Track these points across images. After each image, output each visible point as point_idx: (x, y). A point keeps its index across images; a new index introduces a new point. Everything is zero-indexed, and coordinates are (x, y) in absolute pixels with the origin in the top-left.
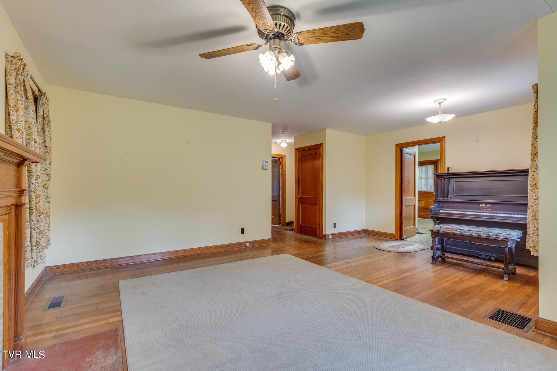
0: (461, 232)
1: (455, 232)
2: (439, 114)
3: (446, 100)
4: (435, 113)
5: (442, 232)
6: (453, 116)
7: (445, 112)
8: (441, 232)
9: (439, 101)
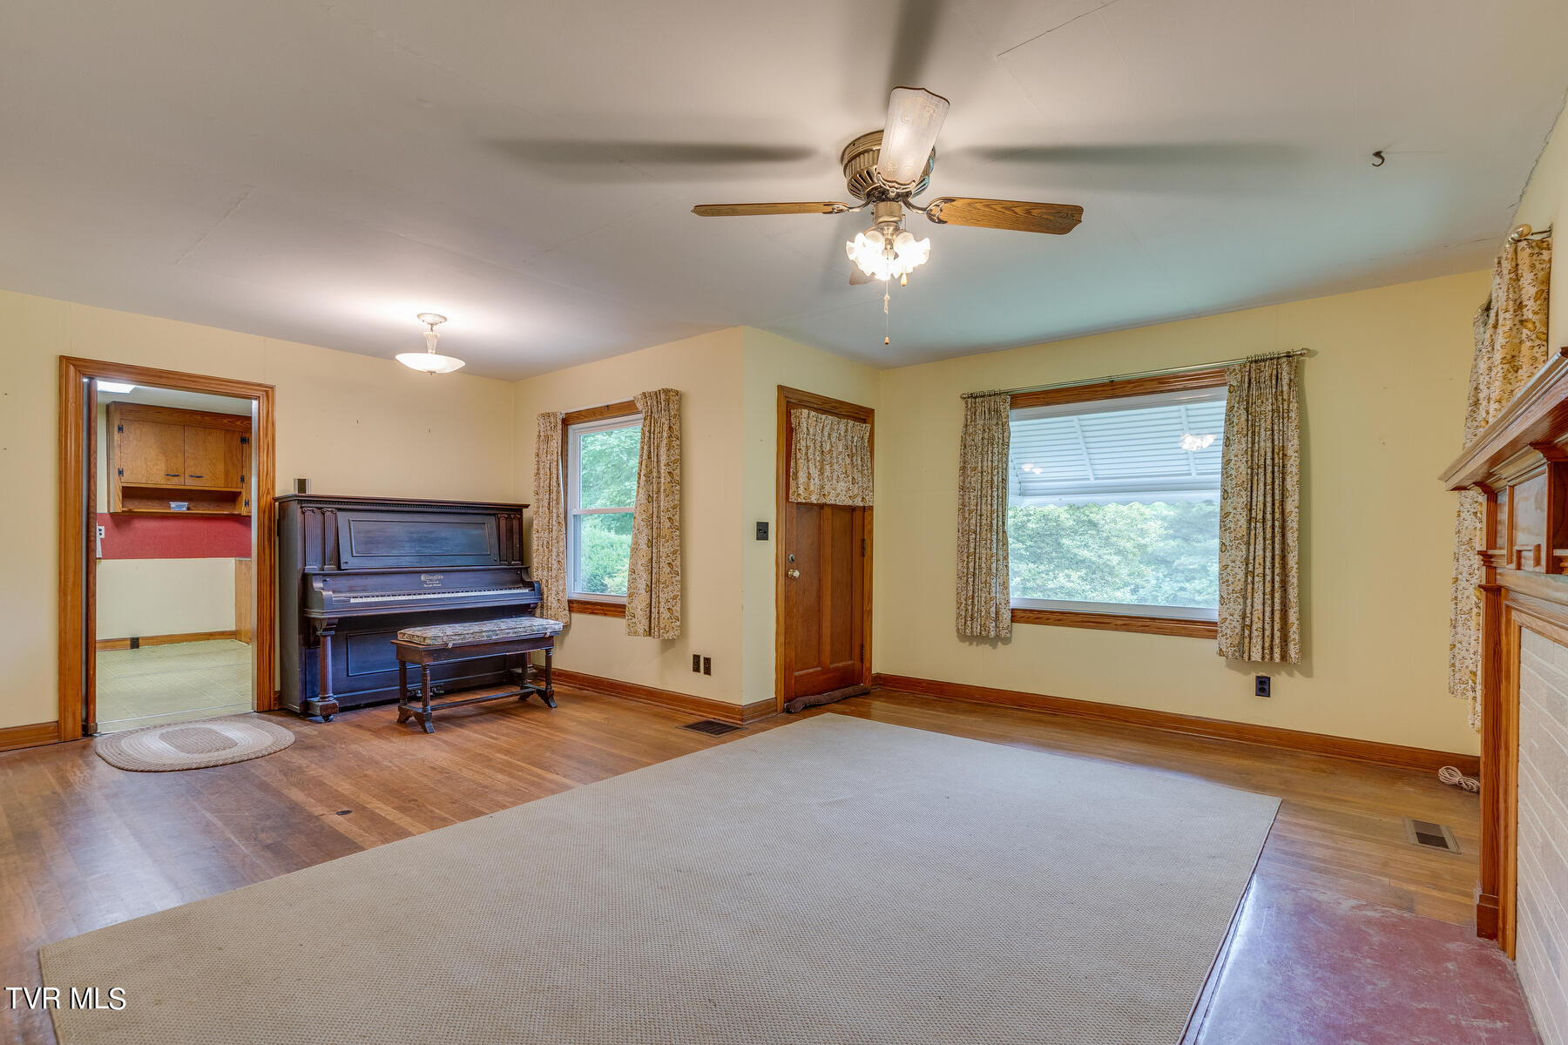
0: (488, 636)
1: (478, 638)
2: (429, 351)
3: (446, 319)
4: (419, 345)
5: (454, 644)
6: (460, 364)
7: (444, 348)
8: (450, 646)
9: (430, 319)
